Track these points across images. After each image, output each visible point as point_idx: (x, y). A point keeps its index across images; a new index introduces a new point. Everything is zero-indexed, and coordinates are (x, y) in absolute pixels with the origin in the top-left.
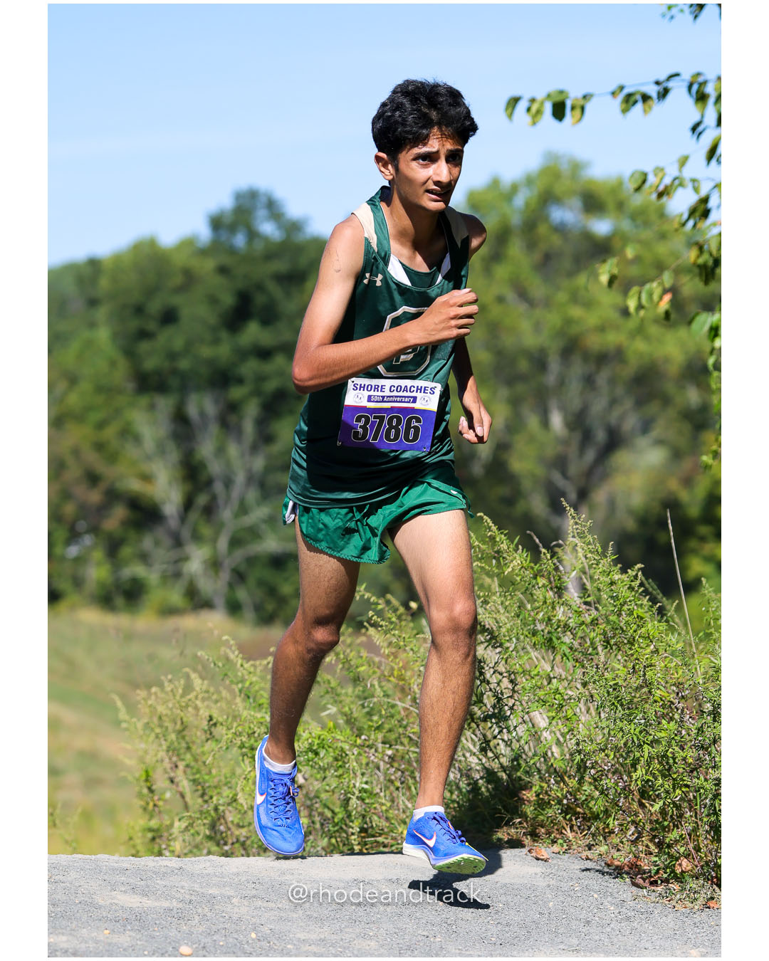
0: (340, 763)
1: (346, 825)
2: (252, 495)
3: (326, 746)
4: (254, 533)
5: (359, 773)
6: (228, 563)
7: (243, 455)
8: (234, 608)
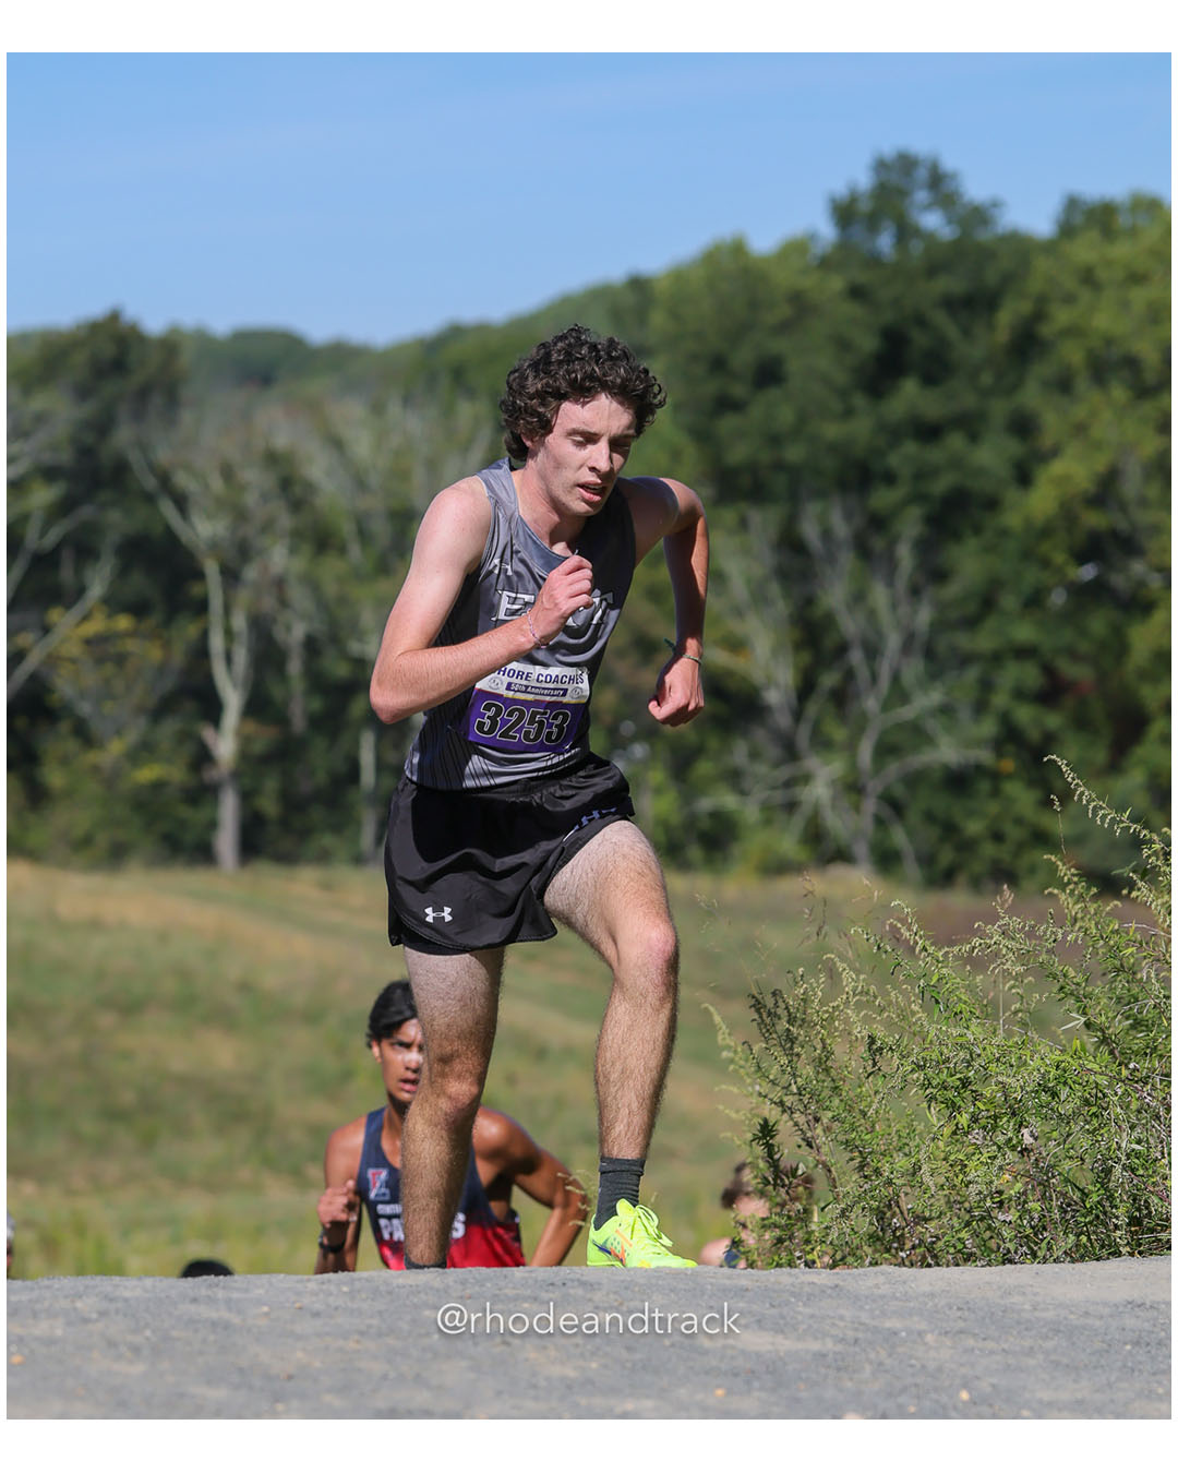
0: (1094, 1109)
1: (1105, 1213)
2: (913, 669)
3: (1069, 1081)
4: (918, 734)
5: (1125, 1126)
6: (874, 787)
7: (894, 606)
8: (886, 861)
